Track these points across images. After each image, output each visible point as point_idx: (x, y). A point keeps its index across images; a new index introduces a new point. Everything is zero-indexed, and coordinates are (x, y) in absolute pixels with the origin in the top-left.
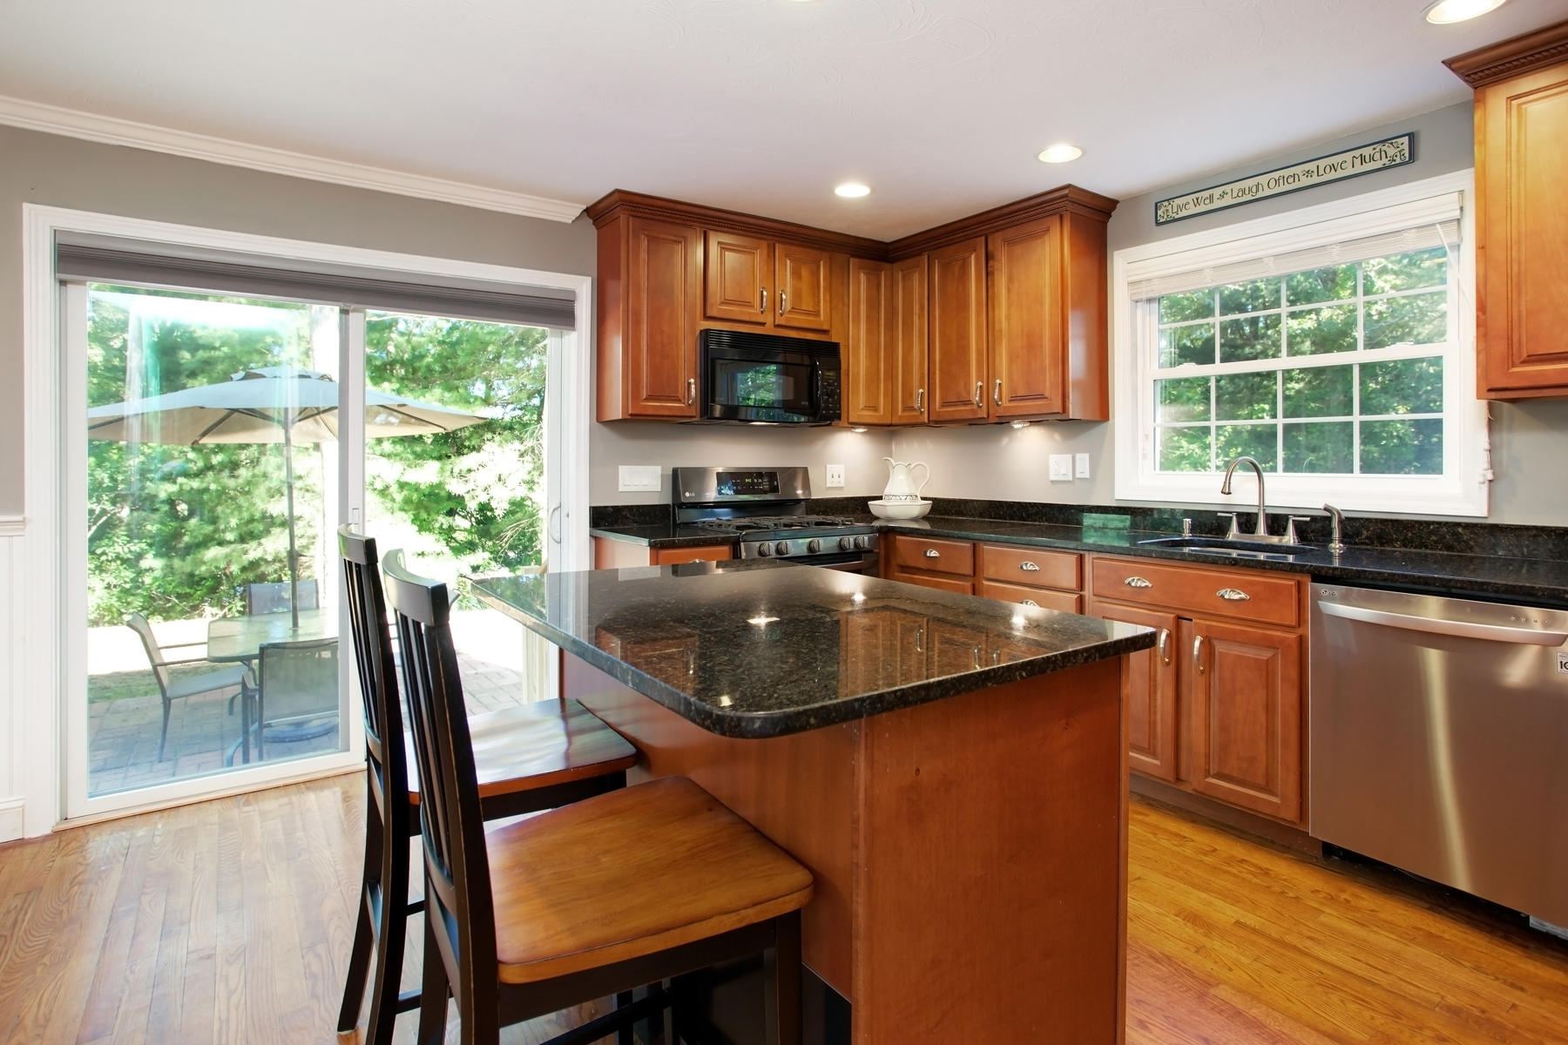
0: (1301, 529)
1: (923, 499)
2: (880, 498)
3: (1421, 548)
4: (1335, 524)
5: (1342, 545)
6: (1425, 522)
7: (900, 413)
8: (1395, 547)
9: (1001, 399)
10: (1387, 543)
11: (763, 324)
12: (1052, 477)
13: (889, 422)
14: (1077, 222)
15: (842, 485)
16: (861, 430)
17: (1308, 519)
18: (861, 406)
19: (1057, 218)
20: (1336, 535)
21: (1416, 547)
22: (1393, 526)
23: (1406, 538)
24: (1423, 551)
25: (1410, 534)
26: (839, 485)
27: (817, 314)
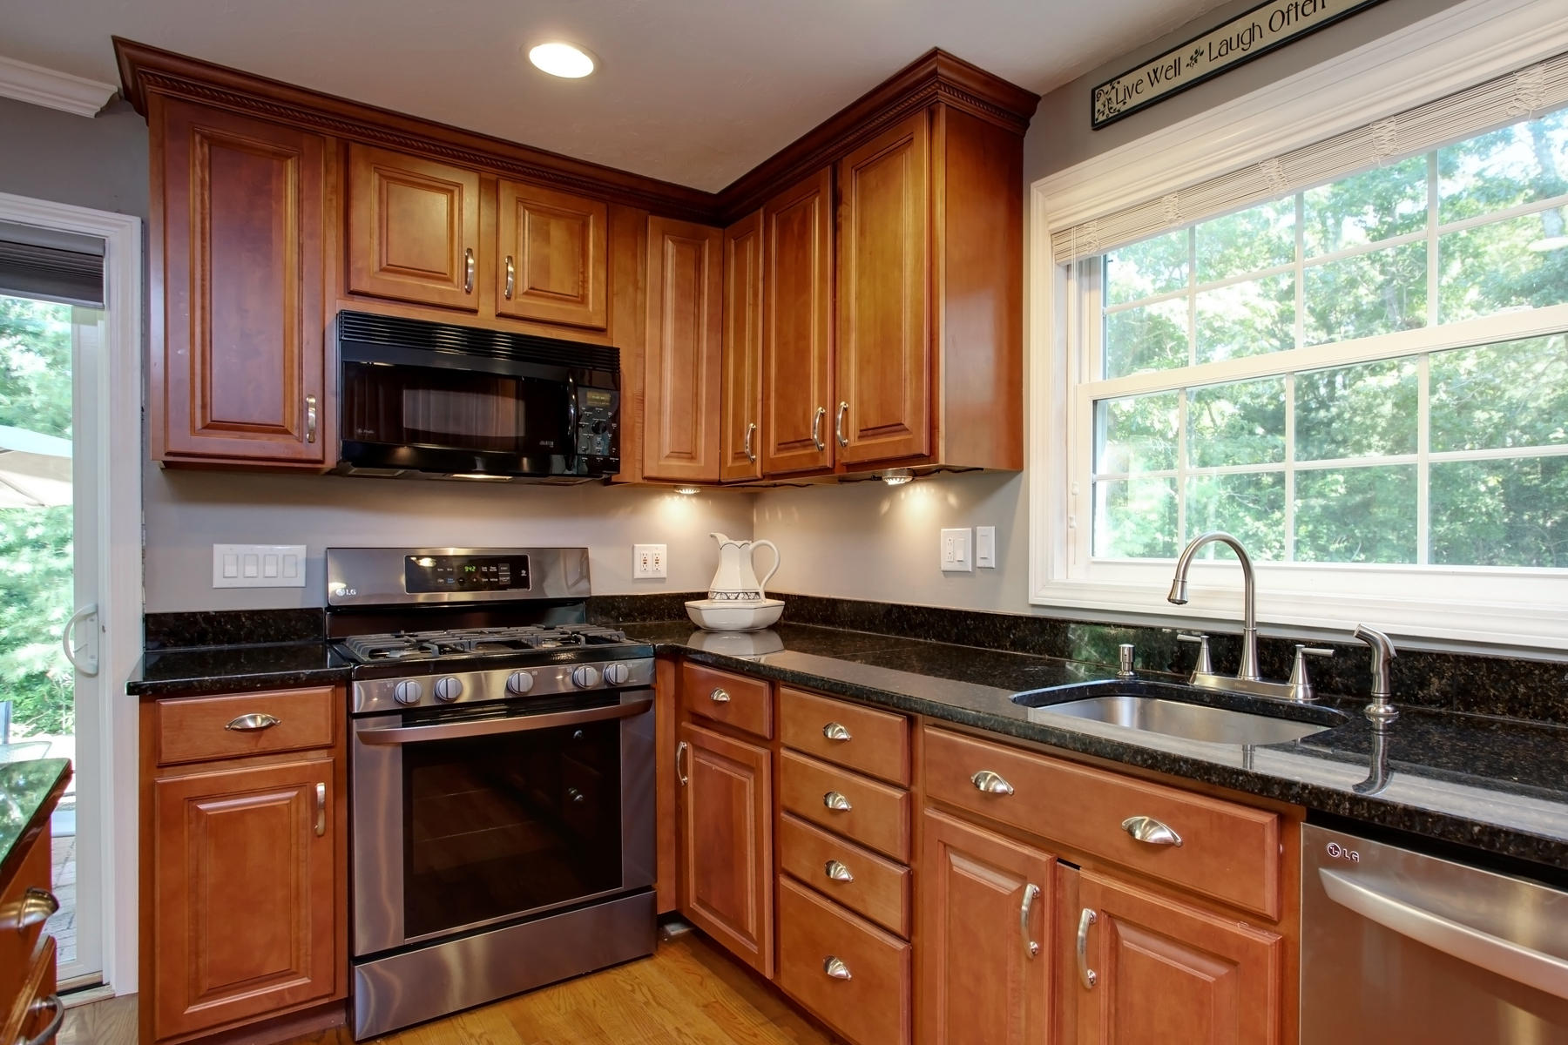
0: (1318, 673)
1: (769, 595)
2: (703, 596)
3: (1544, 719)
4: (1378, 667)
5: (1389, 708)
6: (1555, 666)
7: (730, 463)
8: (1494, 713)
9: (847, 436)
10: (1476, 703)
11: (474, 312)
12: (946, 566)
13: (715, 477)
14: (960, 126)
15: (664, 574)
16: (690, 491)
17: (1330, 652)
18: (667, 452)
19: (924, 117)
20: (1380, 687)
21: (1535, 716)
22: (1490, 671)
23: (1514, 696)
24: (1549, 724)
25: (1522, 689)
26: (658, 575)
27: (582, 300)
